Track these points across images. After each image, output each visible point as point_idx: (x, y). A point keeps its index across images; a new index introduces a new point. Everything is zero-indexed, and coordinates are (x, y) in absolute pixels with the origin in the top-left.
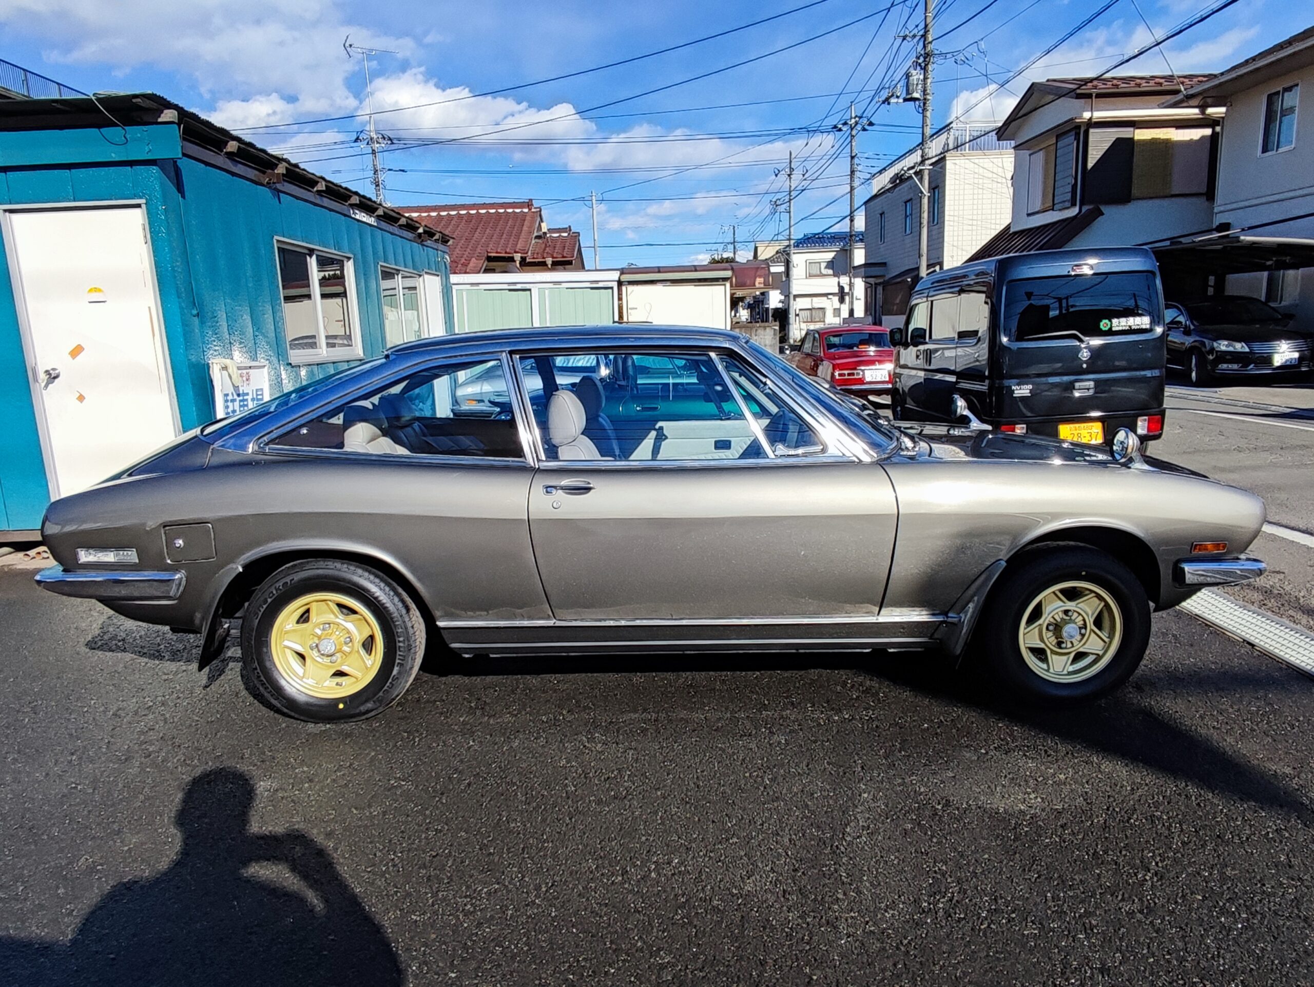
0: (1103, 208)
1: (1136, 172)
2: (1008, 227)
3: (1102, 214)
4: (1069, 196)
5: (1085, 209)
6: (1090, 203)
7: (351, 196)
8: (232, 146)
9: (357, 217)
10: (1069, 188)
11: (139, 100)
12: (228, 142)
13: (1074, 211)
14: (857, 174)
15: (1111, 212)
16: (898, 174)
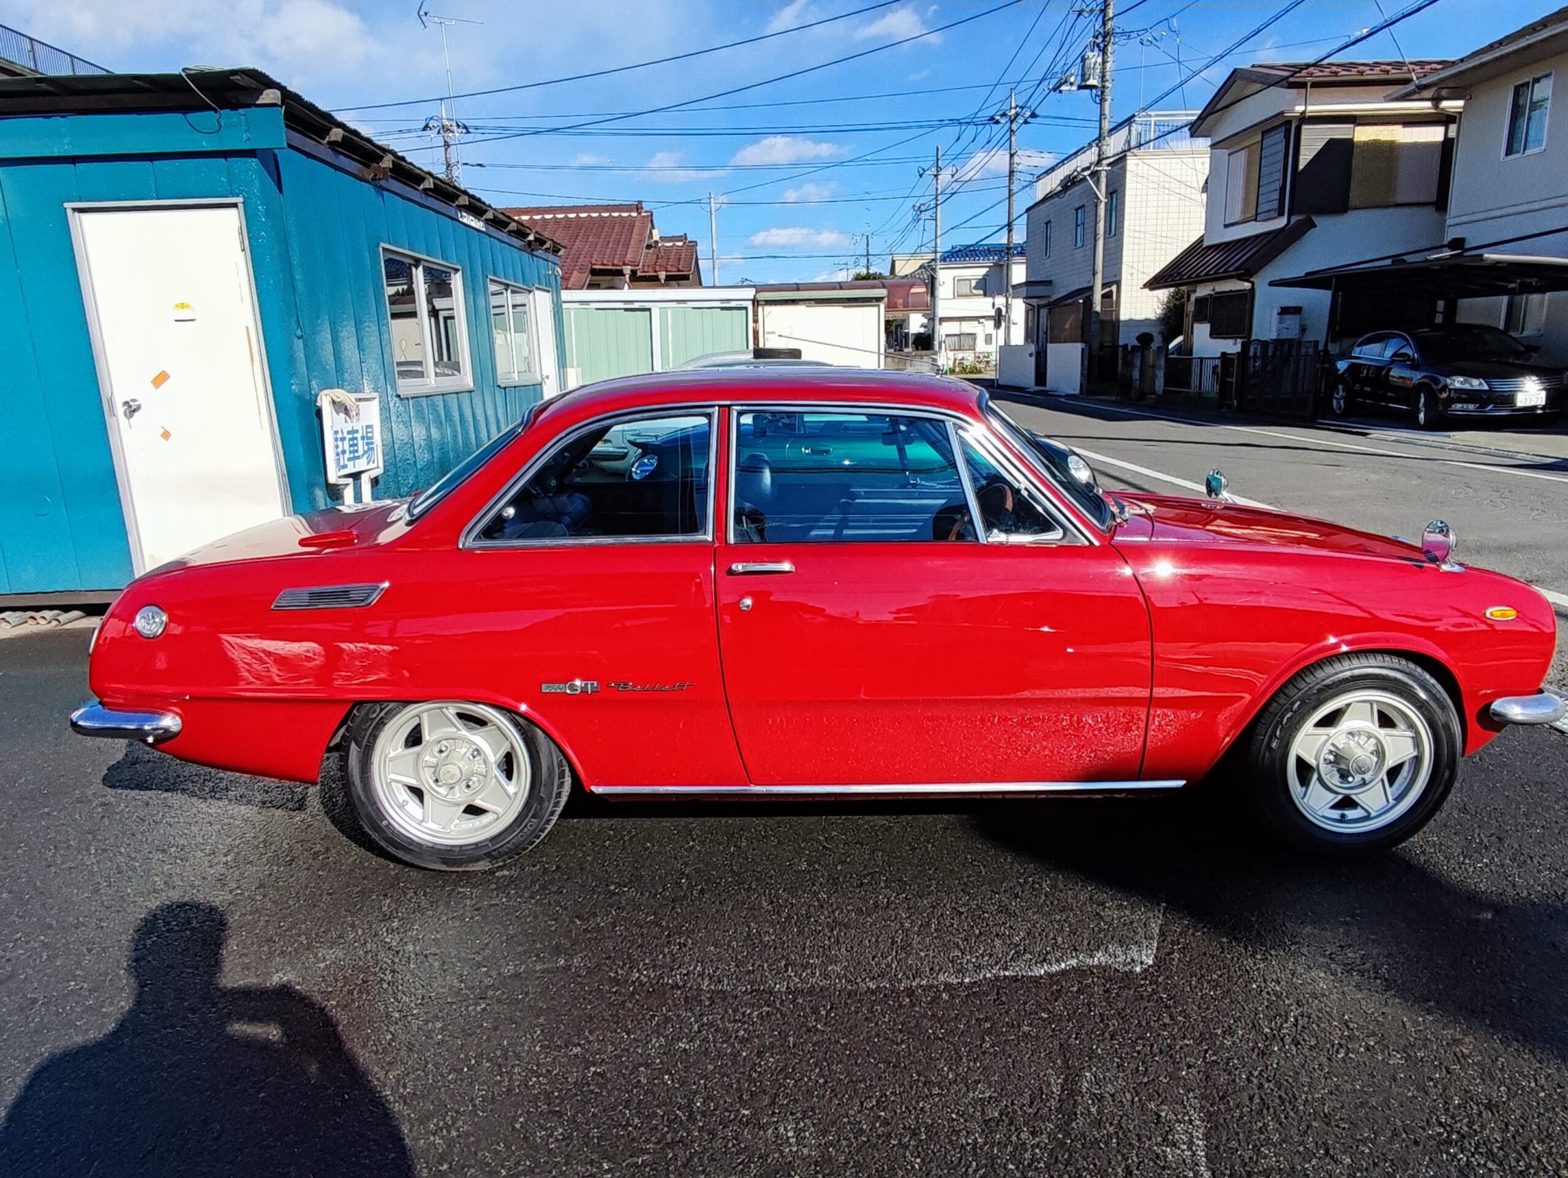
0: (1316, 220)
1: (1356, 176)
2: (1201, 240)
3: (1315, 226)
4: (1275, 204)
5: (1294, 219)
6: (1299, 213)
7: (459, 196)
8: (336, 134)
9: (465, 220)
10: (1276, 195)
11: (238, 77)
12: (330, 129)
13: (1281, 222)
14: (1017, 175)
15: (1324, 224)
16: (1070, 175)
